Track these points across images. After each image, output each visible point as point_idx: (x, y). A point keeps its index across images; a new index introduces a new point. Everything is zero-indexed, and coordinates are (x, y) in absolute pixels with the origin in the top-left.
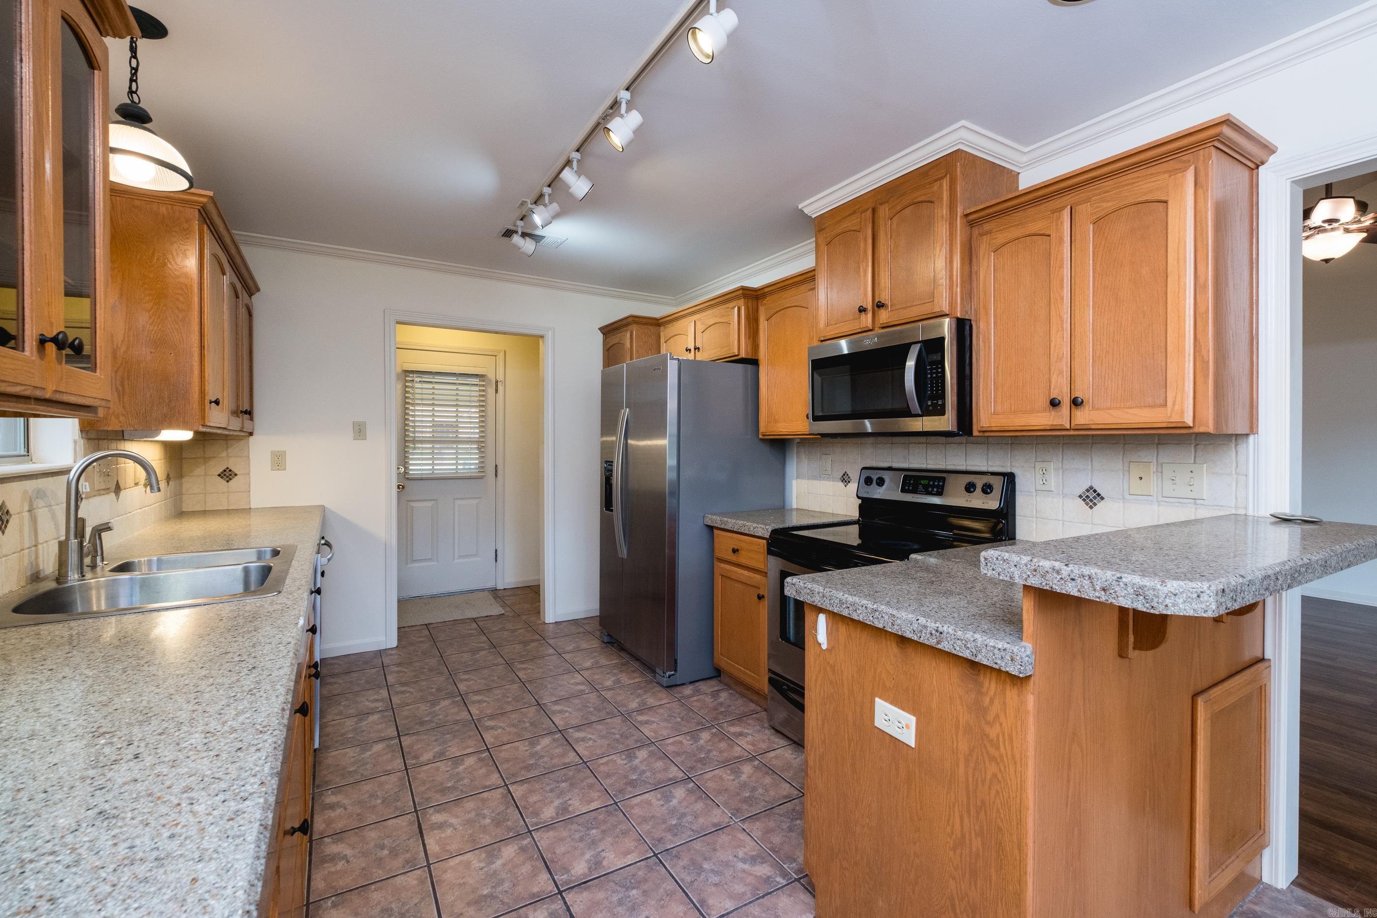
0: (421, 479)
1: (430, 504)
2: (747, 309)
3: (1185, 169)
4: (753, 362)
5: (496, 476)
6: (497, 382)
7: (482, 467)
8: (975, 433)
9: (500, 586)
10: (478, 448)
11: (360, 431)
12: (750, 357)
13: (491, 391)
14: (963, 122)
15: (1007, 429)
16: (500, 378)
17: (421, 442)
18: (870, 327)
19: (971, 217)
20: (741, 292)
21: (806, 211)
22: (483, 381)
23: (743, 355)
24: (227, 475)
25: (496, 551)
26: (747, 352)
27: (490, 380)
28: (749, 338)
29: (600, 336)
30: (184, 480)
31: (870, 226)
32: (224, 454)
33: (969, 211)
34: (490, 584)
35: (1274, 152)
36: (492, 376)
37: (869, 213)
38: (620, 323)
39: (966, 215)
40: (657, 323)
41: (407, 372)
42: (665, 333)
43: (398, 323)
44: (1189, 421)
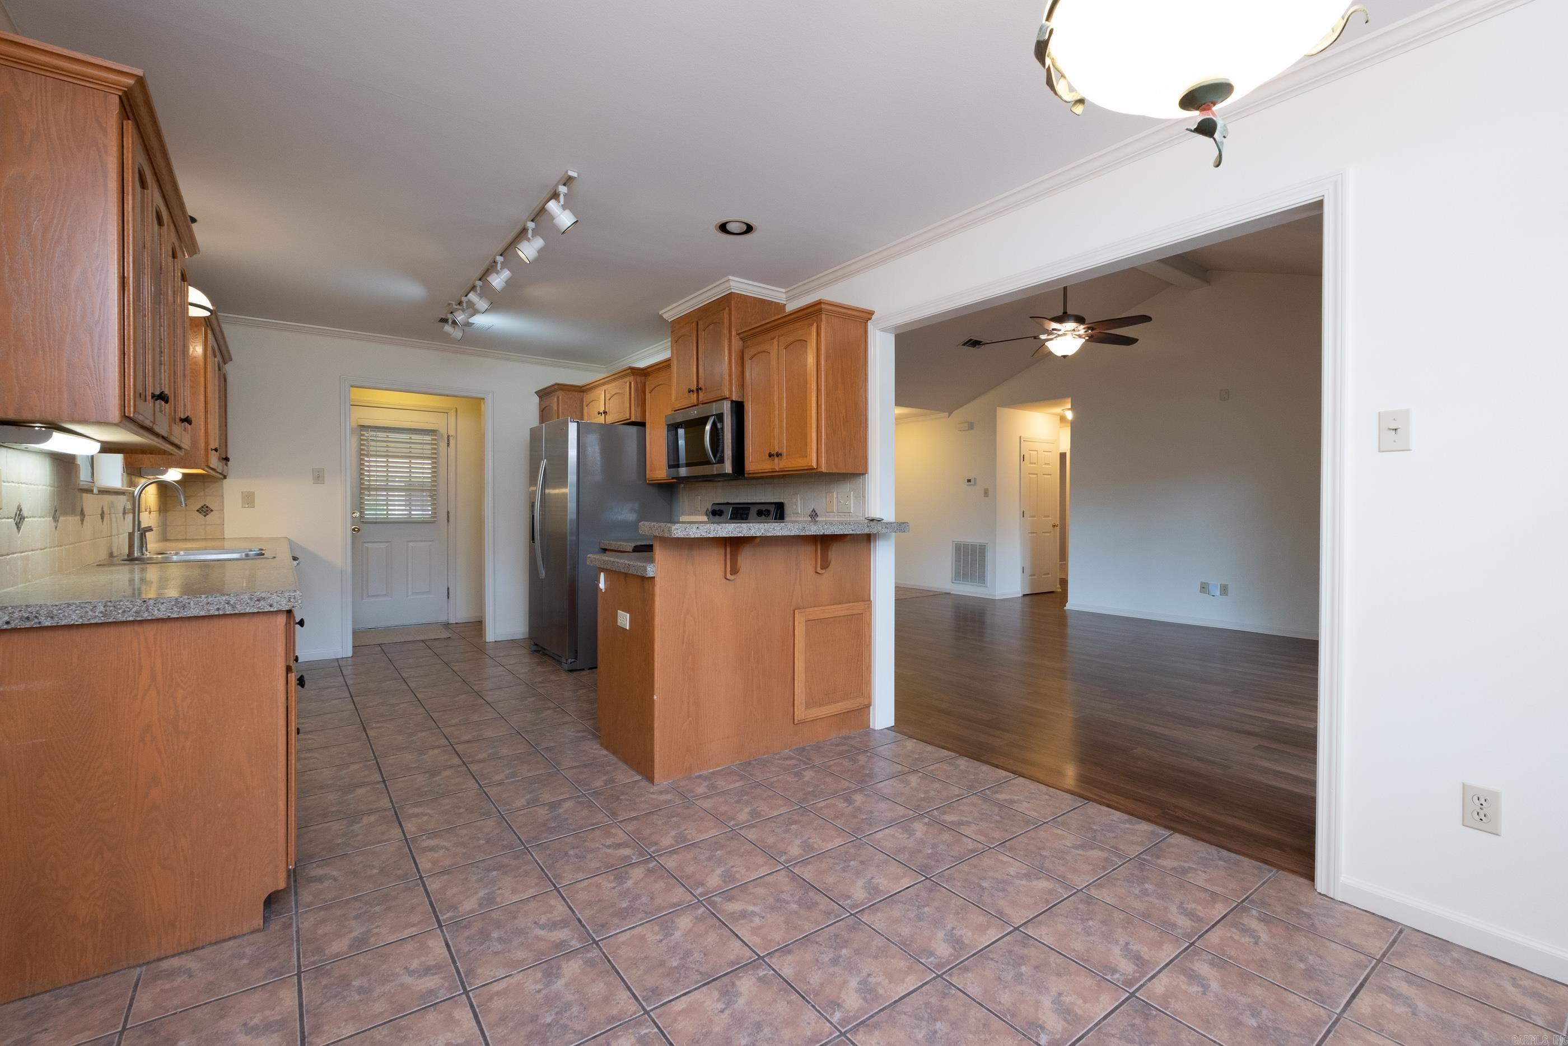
0: (376, 523)
1: (383, 545)
2: (636, 383)
3: (812, 325)
4: (642, 424)
5: (448, 521)
6: (448, 436)
7: (434, 514)
8: (746, 475)
9: (452, 621)
10: (430, 496)
11: (319, 477)
12: (639, 420)
13: (443, 445)
14: (731, 277)
15: (757, 471)
16: (452, 433)
17: (376, 490)
18: (696, 403)
19: (742, 335)
20: (629, 371)
21: (665, 316)
22: (435, 435)
23: (633, 419)
24: (205, 511)
25: (448, 589)
26: (636, 417)
27: (442, 435)
28: (638, 406)
29: (537, 399)
30: (169, 514)
31: (695, 333)
32: (202, 494)
33: (740, 332)
34: (443, 619)
35: (873, 314)
36: (443, 431)
37: (694, 325)
38: (550, 389)
39: (739, 334)
40: (582, 390)
41: (363, 427)
42: (588, 397)
43: (352, 386)
44: (814, 465)
